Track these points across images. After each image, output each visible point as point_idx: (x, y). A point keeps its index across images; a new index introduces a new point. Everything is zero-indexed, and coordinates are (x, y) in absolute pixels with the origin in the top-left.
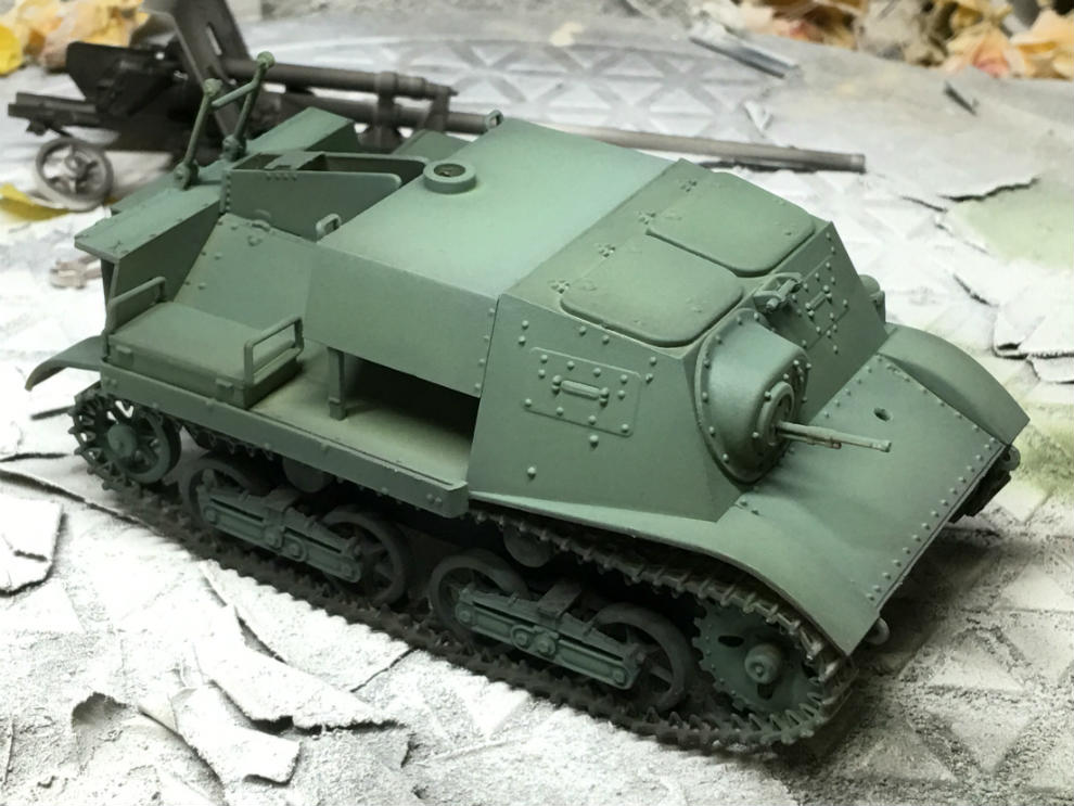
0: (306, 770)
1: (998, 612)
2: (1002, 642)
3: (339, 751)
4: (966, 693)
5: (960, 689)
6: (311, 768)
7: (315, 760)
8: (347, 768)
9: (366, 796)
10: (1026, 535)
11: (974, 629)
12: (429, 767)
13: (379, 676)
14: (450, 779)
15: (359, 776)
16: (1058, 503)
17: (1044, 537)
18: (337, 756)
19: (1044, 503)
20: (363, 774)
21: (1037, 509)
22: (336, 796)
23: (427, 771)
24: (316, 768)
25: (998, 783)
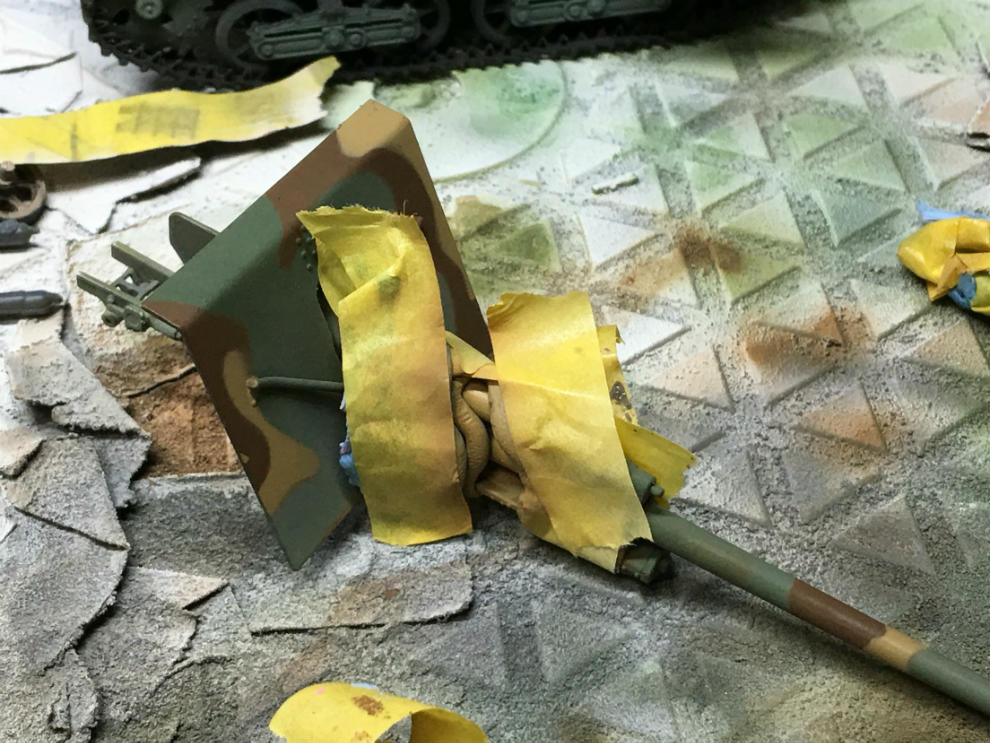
0: (37, 469)
1: (793, 432)
2: (777, 465)
3: (73, 455)
4: (707, 512)
5: (703, 506)
6: (43, 467)
7: (48, 460)
8: (71, 473)
9: (73, 503)
10: (874, 352)
11: (758, 445)
12: (159, 485)
13: (164, 386)
14: (173, 500)
15: (77, 482)
16: (931, 322)
17: (891, 357)
18: (68, 459)
19: (912, 320)
20: (82, 481)
21: (901, 325)
22: (48, 498)
23: (156, 489)
24: (46, 468)
25: (683, 612)
